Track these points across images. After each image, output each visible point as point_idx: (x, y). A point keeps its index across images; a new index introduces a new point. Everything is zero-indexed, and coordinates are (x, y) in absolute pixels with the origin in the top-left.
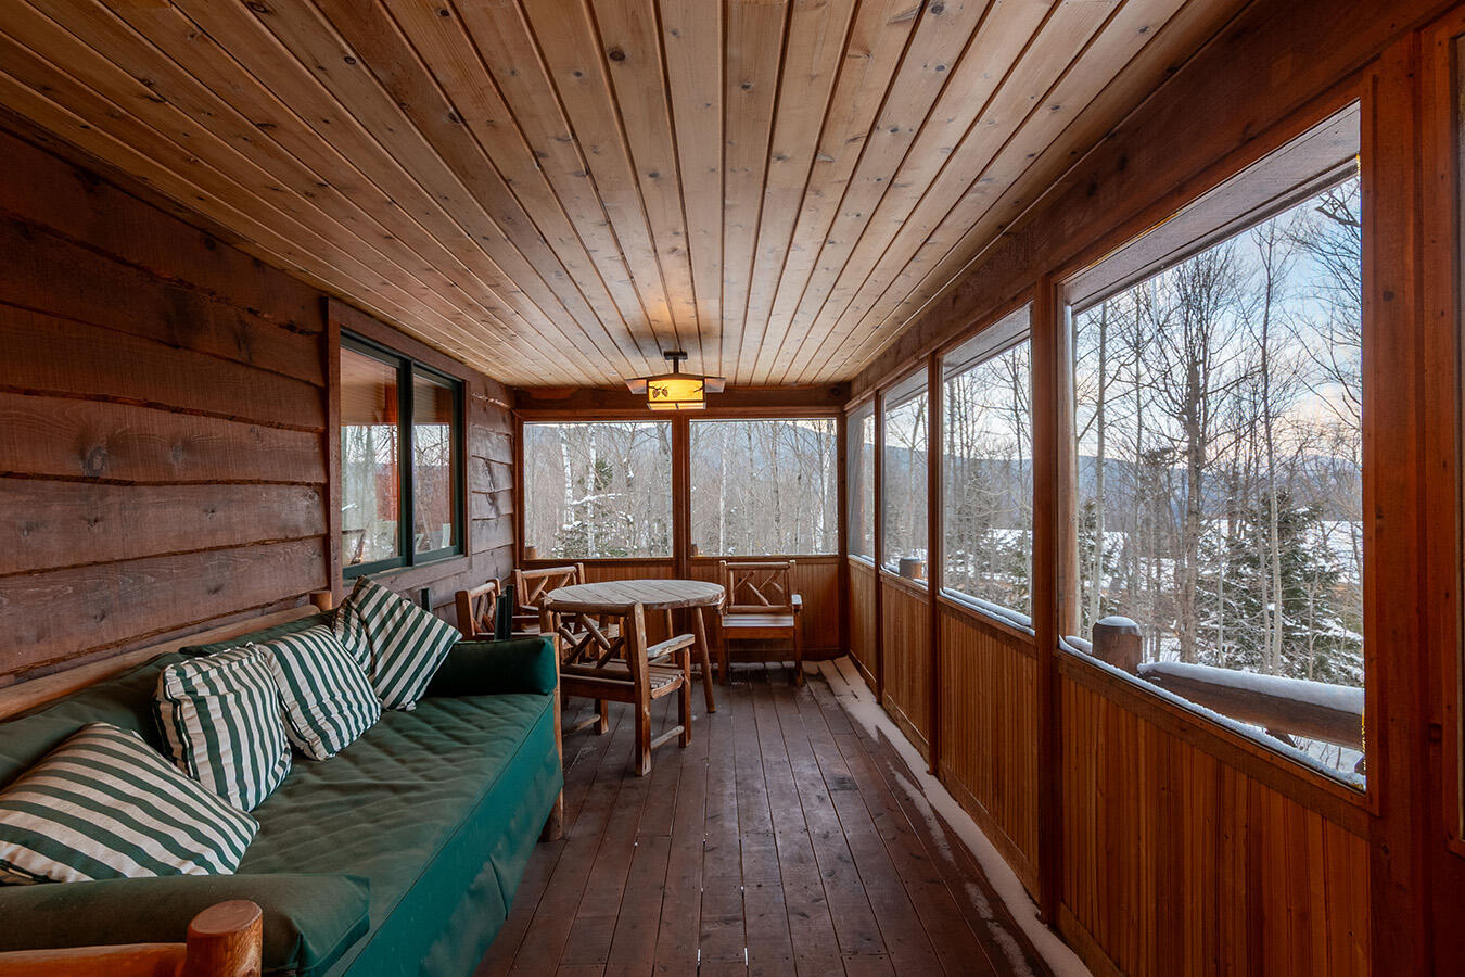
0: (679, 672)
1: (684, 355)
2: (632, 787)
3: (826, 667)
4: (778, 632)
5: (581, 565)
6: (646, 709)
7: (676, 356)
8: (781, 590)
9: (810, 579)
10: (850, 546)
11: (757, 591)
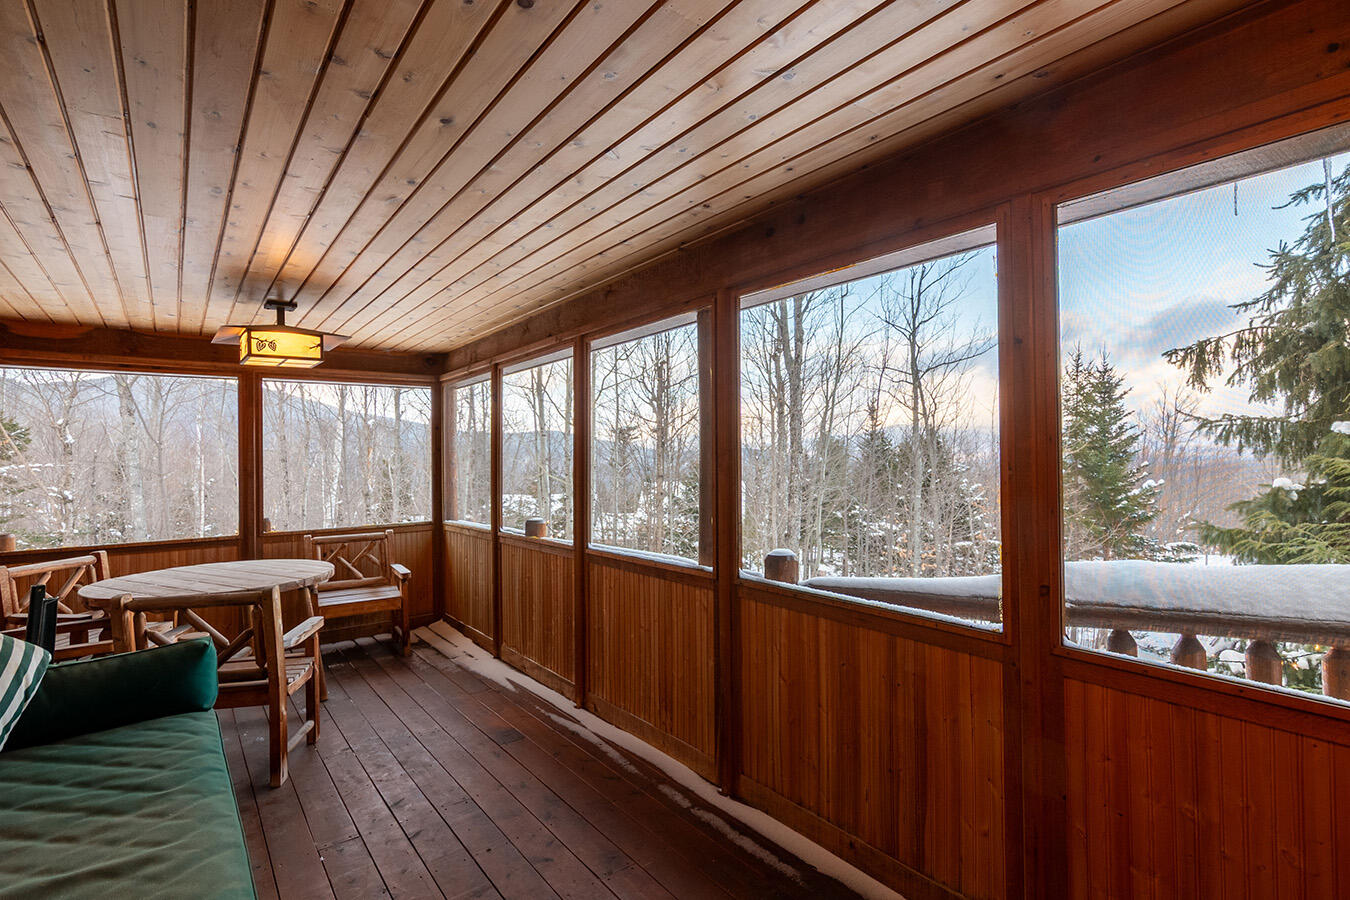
0: (309, 660)
1: (293, 305)
2: (274, 802)
3: (423, 633)
4: (385, 603)
5: (103, 554)
6: (283, 708)
7: (281, 306)
8: (377, 561)
9: (404, 548)
10: (445, 513)
11: (349, 565)
